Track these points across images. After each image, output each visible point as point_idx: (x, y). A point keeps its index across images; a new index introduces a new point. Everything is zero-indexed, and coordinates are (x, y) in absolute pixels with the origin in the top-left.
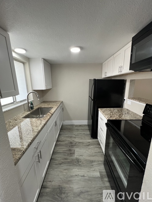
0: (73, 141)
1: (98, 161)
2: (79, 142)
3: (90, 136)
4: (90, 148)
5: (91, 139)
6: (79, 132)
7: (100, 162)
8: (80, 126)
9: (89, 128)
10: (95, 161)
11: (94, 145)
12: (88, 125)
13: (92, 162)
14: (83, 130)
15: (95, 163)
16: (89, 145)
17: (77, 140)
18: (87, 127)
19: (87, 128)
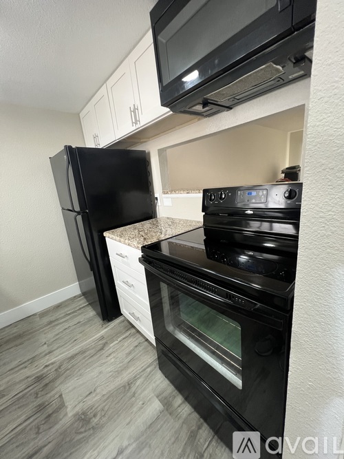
0: (46, 366)
1: (145, 370)
2: (70, 355)
3: (98, 320)
4: (111, 350)
5: (104, 326)
6: (58, 327)
7: (149, 370)
8: (58, 307)
9: (88, 301)
10: (135, 379)
11: (119, 337)
12: (84, 294)
13: (129, 384)
14: (69, 314)
15: (139, 382)
16: (105, 345)
17: (59, 356)
18: (81, 302)
19: (83, 302)
